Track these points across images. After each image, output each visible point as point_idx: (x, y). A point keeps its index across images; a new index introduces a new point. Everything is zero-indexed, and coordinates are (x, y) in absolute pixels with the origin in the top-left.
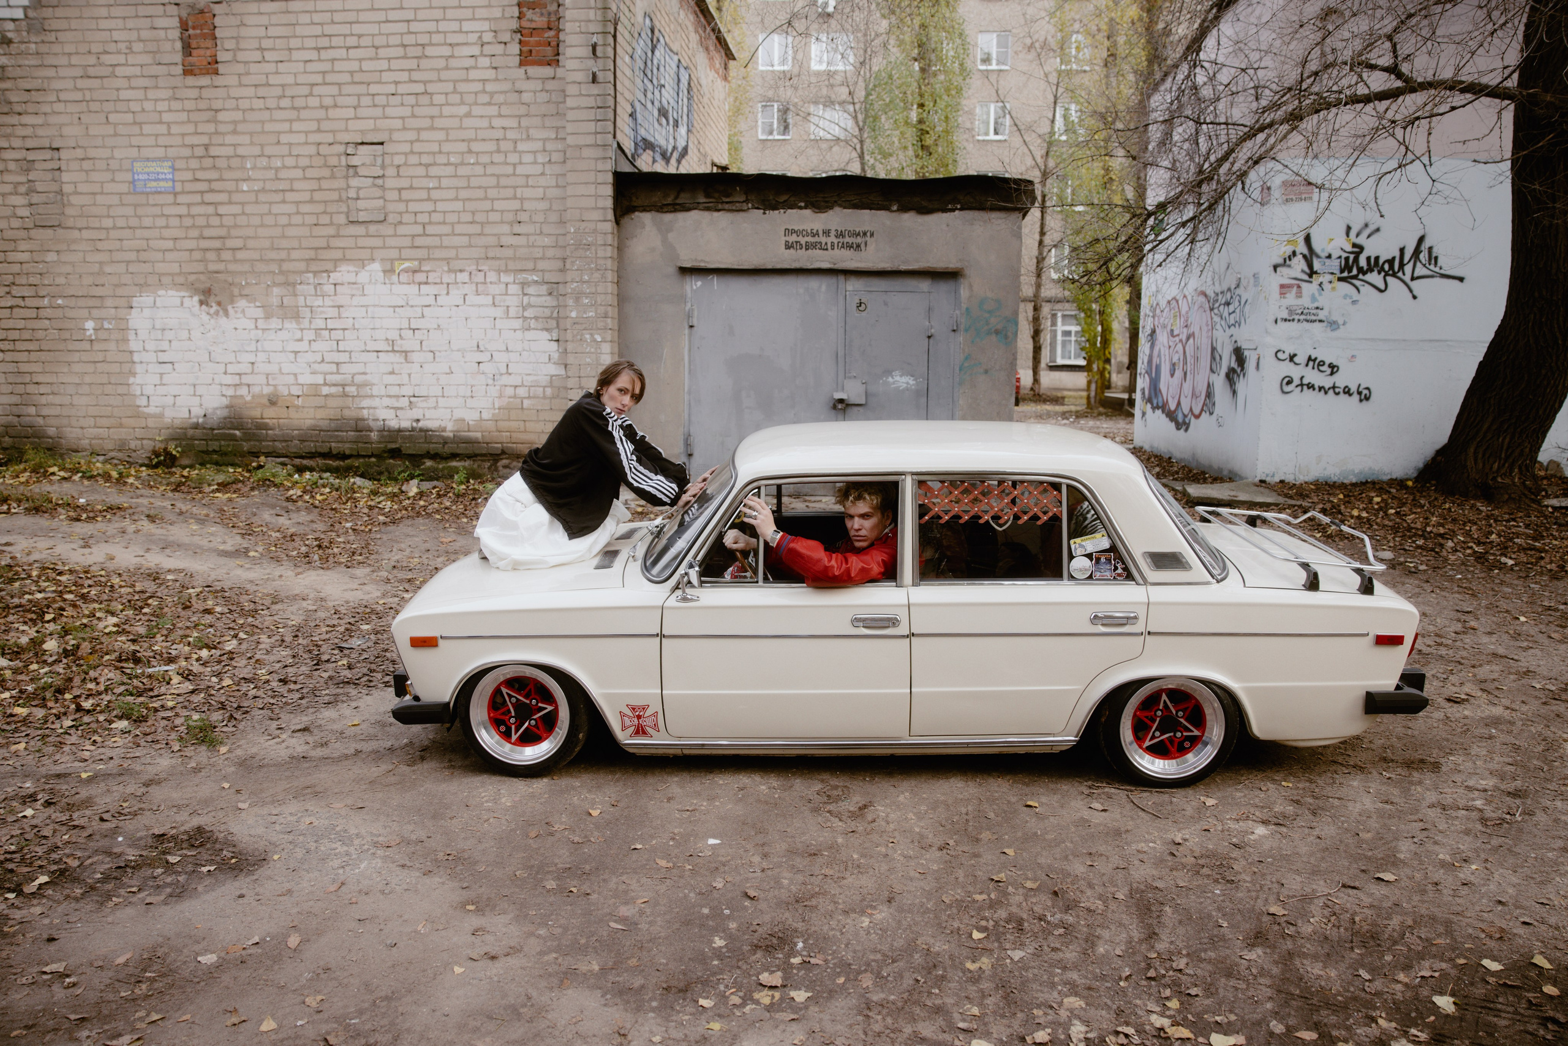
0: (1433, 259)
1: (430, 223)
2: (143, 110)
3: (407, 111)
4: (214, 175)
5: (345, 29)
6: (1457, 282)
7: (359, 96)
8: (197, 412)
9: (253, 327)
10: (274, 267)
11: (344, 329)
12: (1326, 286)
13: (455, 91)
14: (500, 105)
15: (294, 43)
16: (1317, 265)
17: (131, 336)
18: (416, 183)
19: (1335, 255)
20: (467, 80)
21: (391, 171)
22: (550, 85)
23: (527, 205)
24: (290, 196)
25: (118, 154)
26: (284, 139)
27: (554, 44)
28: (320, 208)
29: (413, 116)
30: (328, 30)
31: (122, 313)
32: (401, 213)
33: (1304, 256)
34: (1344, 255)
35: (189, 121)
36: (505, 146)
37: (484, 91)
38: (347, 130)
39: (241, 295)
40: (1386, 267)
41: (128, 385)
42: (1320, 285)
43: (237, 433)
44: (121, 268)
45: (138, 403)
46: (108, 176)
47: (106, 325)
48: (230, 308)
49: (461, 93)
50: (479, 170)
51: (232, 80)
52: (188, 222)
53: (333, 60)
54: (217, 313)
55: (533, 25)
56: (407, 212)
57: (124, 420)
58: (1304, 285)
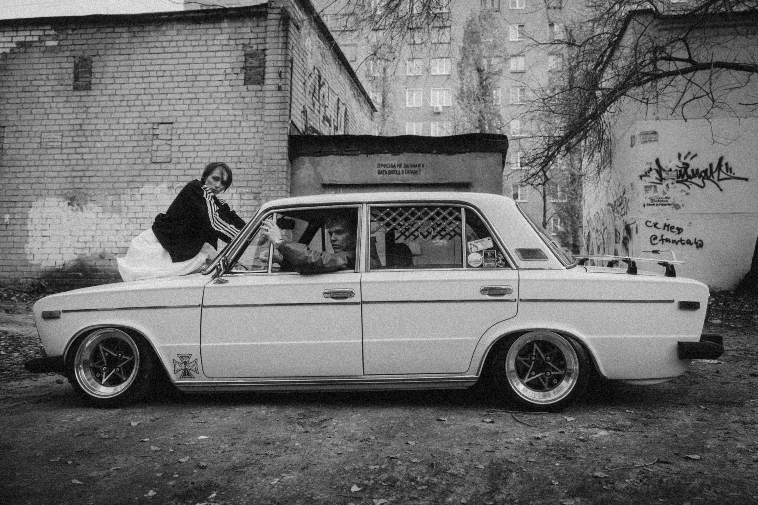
0: (729, 169)
1: (194, 163)
2: (50, 107)
3: (186, 107)
4: (84, 139)
5: (157, 68)
6: (743, 181)
7: (162, 100)
8: (60, 263)
9: (95, 216)
10: (110, 186)
11: (145, 218)
12: (671, 186)
13: (211, 98)
14: (233, 104)
15: (131, 74)
16: (664, 175)
17: (29, 222)
18: (188, 143)
19: (673, 169)
20: (217, 92)
21: (175, 137)
22: (259, 94)
23: (245, 154)
24: (122, 150)
25: (34, 129)
26: (121, 121)
27: (262, 74)
28: (137, 155)
29: (189, 110)
30: (149, 68)
31: (25, 210)
32: (179, 158)
33: (657, 171)
34: (679, 169)
35: (73, 113)
36: (235, 124)
37: (225, 97)
38: (154, 117)
39: (91, 200)
40: (703, 174)
41: (23, 248)
42: (667, 185)
43: (81, 274)
44: (28, 187)
45: (28, 258)
46: (27, 140)
47: (16, 216)
48: (84, 207)
49: (214, 98)
50: (221, 136)
51: (98, 93)
52: (67, 163)
53: (150, 83)
54: (77, 210)
55: (252, 65)
56: (182, 157)
57: (19, 268)
58: (658, 185)
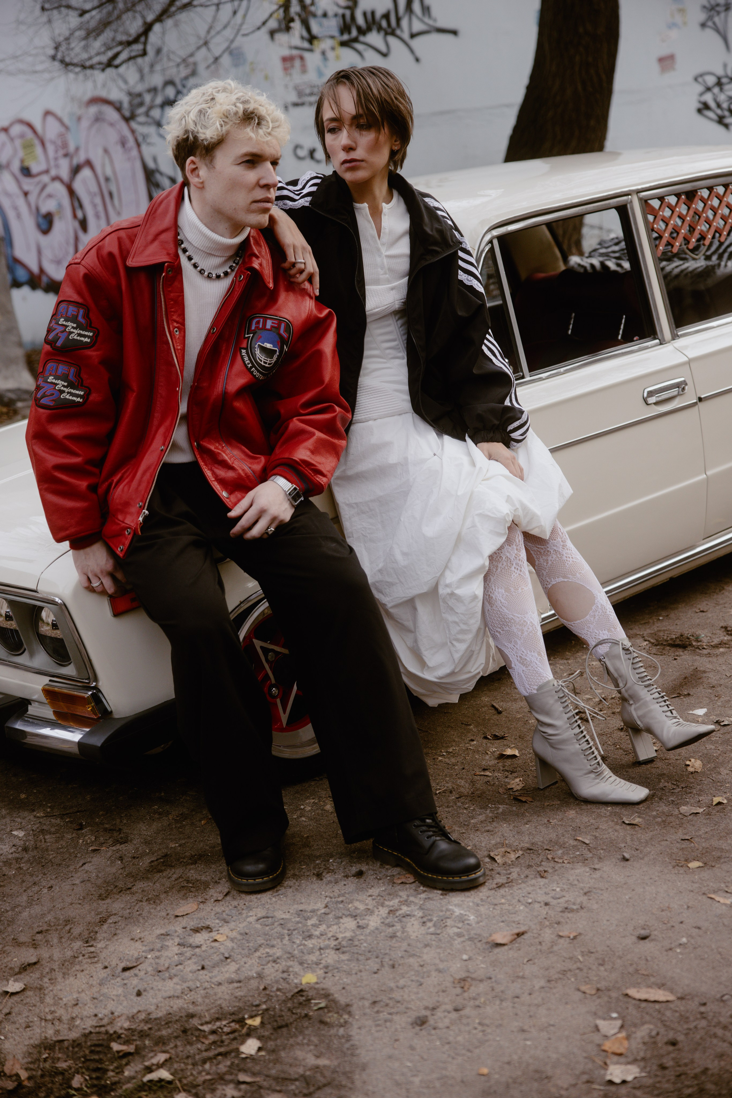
0: (426, 10)
6: (450, 37)
12: (330, 54)
16: (315, 28)
19: (330, 13)
34: (341, 11)
40: (384, 24)
42: (323, 53)
58: (307, 55)
